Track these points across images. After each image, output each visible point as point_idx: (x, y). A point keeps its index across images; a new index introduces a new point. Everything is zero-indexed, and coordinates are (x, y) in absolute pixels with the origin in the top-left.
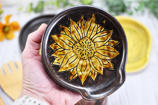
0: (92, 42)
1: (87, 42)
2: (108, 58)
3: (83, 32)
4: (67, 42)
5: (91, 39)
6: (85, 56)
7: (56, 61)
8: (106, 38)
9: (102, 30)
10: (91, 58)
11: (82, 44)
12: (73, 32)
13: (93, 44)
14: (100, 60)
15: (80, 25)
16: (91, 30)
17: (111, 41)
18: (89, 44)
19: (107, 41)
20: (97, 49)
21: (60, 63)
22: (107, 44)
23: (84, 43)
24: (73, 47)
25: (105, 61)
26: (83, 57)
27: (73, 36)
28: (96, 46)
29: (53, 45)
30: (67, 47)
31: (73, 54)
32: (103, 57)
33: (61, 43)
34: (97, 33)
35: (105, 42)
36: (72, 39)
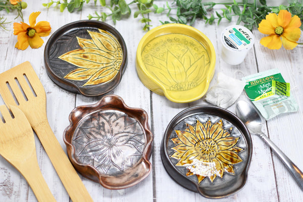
0: (215, 144)
1: (211, 143)
2: (230, 163)
3: (208, 133)
4: (190, 139)
5: (215, 141)
6: (206, 155)
7: (175, 154)
8: (230, 144)
9: (228, 136)
10: (212, 159)
11: (206, 145)
12: (198, 132)
13: (216, 146)
14: (221, 163)
15: (206, 127)
16: (216, 133)
17: (236, 147)
18: (213, 145)
19: (231, 147)
20: (220, 151)
21: (178, 158)
22: (231, 149)
23: (208, 144)
24: (195, 145)
25: (226, 165)
26: (204, 156)
27: (197, 135)
28: (219, 149)
29: (175, 140)
30: (189, 144)
31: (194, 152)
32: (225, 161)
33: (183, 139)
34: (222, 138)
35: (229, 147)
36: (196, 137)
